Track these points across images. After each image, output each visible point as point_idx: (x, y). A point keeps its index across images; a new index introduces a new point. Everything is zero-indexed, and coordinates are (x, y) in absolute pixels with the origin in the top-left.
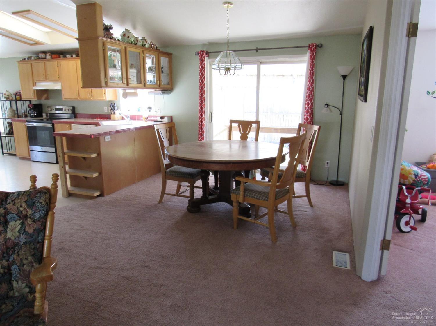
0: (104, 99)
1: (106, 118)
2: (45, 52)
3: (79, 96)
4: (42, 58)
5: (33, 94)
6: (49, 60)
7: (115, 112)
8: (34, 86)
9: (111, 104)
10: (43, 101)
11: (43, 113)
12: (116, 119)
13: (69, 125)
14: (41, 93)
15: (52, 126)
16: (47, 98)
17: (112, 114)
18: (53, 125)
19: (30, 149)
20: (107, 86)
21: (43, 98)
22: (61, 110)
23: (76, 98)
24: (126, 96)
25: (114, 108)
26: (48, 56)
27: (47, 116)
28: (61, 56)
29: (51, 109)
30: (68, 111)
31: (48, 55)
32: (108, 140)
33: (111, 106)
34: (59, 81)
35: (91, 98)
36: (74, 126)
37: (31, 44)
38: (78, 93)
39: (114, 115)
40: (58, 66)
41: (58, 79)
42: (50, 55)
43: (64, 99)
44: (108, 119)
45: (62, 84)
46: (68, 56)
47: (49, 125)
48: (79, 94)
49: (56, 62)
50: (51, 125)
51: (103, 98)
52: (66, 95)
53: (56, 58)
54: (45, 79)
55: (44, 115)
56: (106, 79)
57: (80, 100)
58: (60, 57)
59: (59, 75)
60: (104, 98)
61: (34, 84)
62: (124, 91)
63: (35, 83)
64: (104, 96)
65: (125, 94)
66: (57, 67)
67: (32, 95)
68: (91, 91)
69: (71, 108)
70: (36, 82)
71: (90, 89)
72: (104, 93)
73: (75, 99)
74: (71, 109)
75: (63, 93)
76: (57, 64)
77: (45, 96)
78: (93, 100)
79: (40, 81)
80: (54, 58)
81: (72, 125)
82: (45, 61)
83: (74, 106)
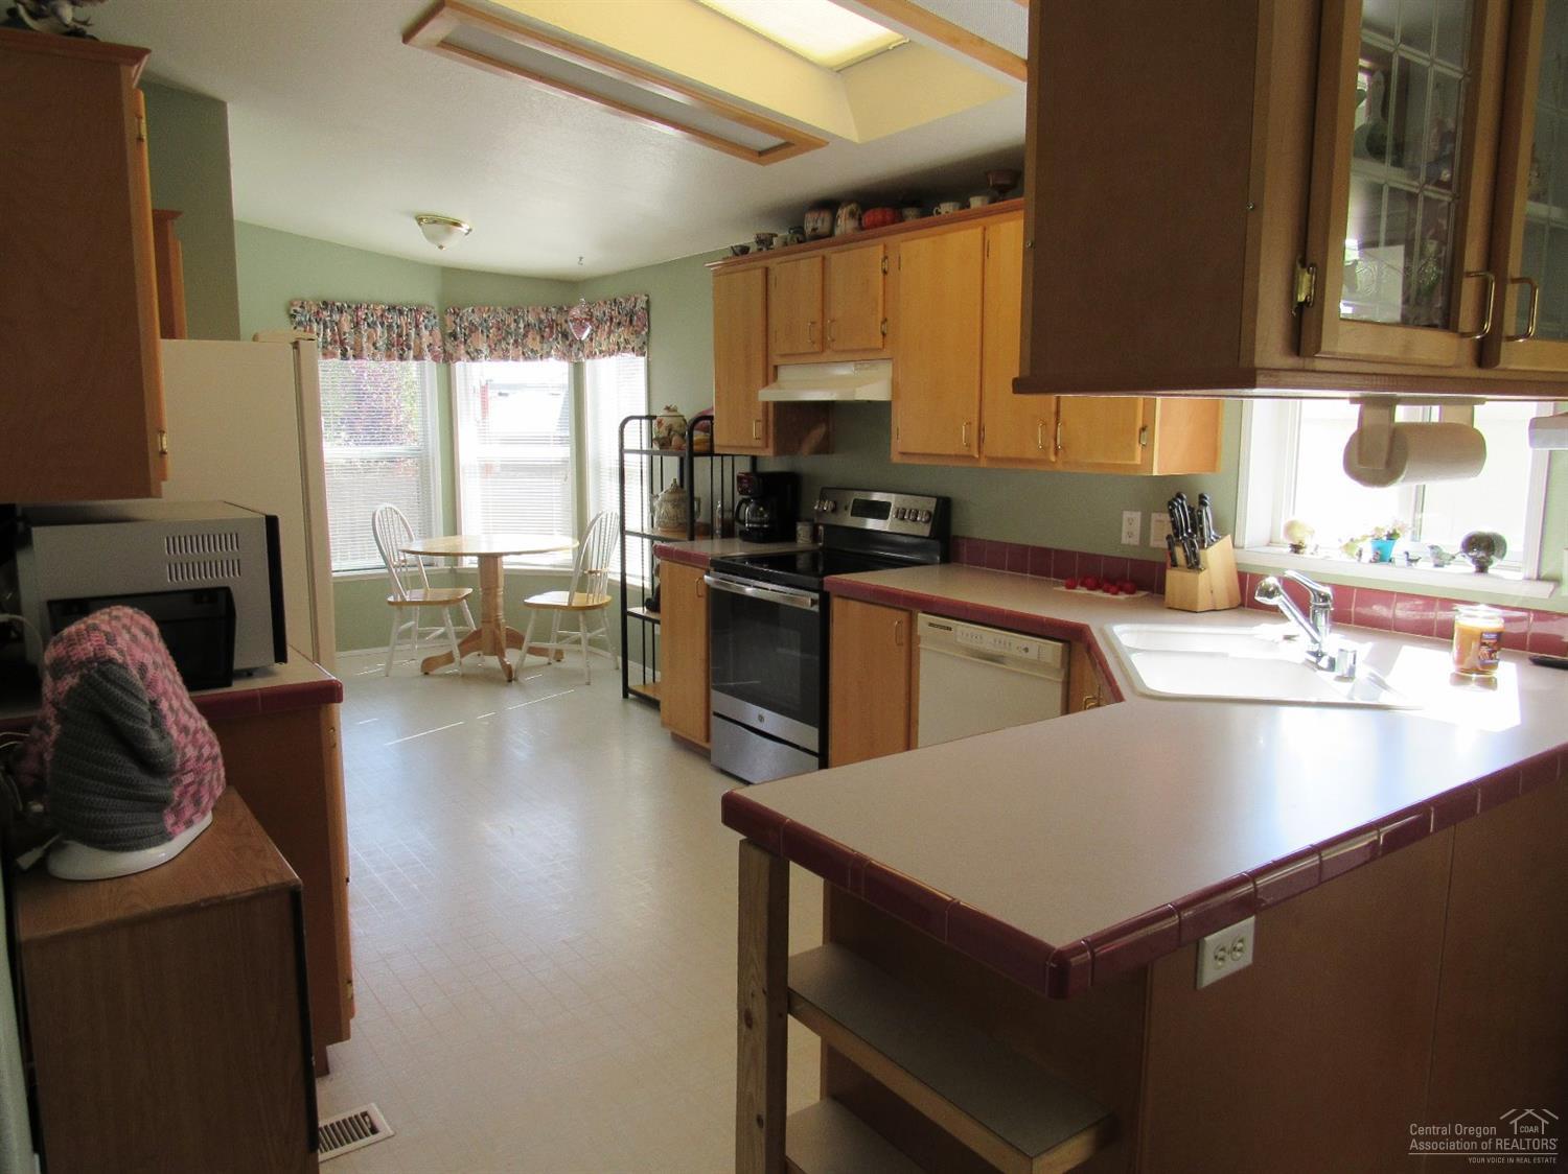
0: (1136, 467)
1: (1128, 585)
2: (828, 205)
3: (981, 440)
4: (817, 236)
5: (760, 425)
6: (847, 240)
7: (1201, 553)
8: (766, 383)
9: (1179, 496)
10: (805, 462)
11: (800, 521)
12: (1202, 605)
13: (903, 616)
14: (795, 420)
15: (816, 608)
16: (825, 448)
17: (1175, 564)
18: (825, 602)
19: (715, 708)
20: (1308, 363)
21: (806, 447)
22: (880, 511)
23: (964, 451)
24: (1388, 463)
25: (1196, 523)
26: (845, 224)
27: (815, 536)
28: (910, 212)
29: (835, 503)
30: (915, 520)
31: (843, 212)
32: (1231, 966)
33: (1172, 514)
34: (884, 354)
35: (1053, 459)
36: (931, 625)
37: (762, 155)
38: (976, 424)
39: (1189, 575)
40: (885, 272)
41: (881, 346)
42: (852, 214)
43: (896, 458)
44: (1141, 594)
45: (894, 371)
46: (946, 208)
47: (807, 600)
48: (981, 429)
49: (881, 247)
50: (814, 602)
51: (1133, 458)
52: (909, 436)
53: (884, 223)
54: (817, 347)
55: (803, 531)
56: (1305, 279)
57: (984, 463)
58: (902, 219)
59: (885, 321)
60: (1138, 461)
61: (771, 375)
62: (1376, 415)
63: (776, 367)
64: (1139, 448)
65: (1385, 441)
66: (881, 274)
67: (756, 430)
68: (1057, 413)
69: (930, 504)
70: (777, 361)
71: (1054, 397)
72: (1140, 424)
73: (957, 457)
74: (929, 513)
75: (899, 419)
76: (881, 256)
77: (818, 433)
78: (1060, 467)
79: (796, 357)
80: (875, 225)
81: (923, 619)
82: (826, 252)
83: (948, 495)
